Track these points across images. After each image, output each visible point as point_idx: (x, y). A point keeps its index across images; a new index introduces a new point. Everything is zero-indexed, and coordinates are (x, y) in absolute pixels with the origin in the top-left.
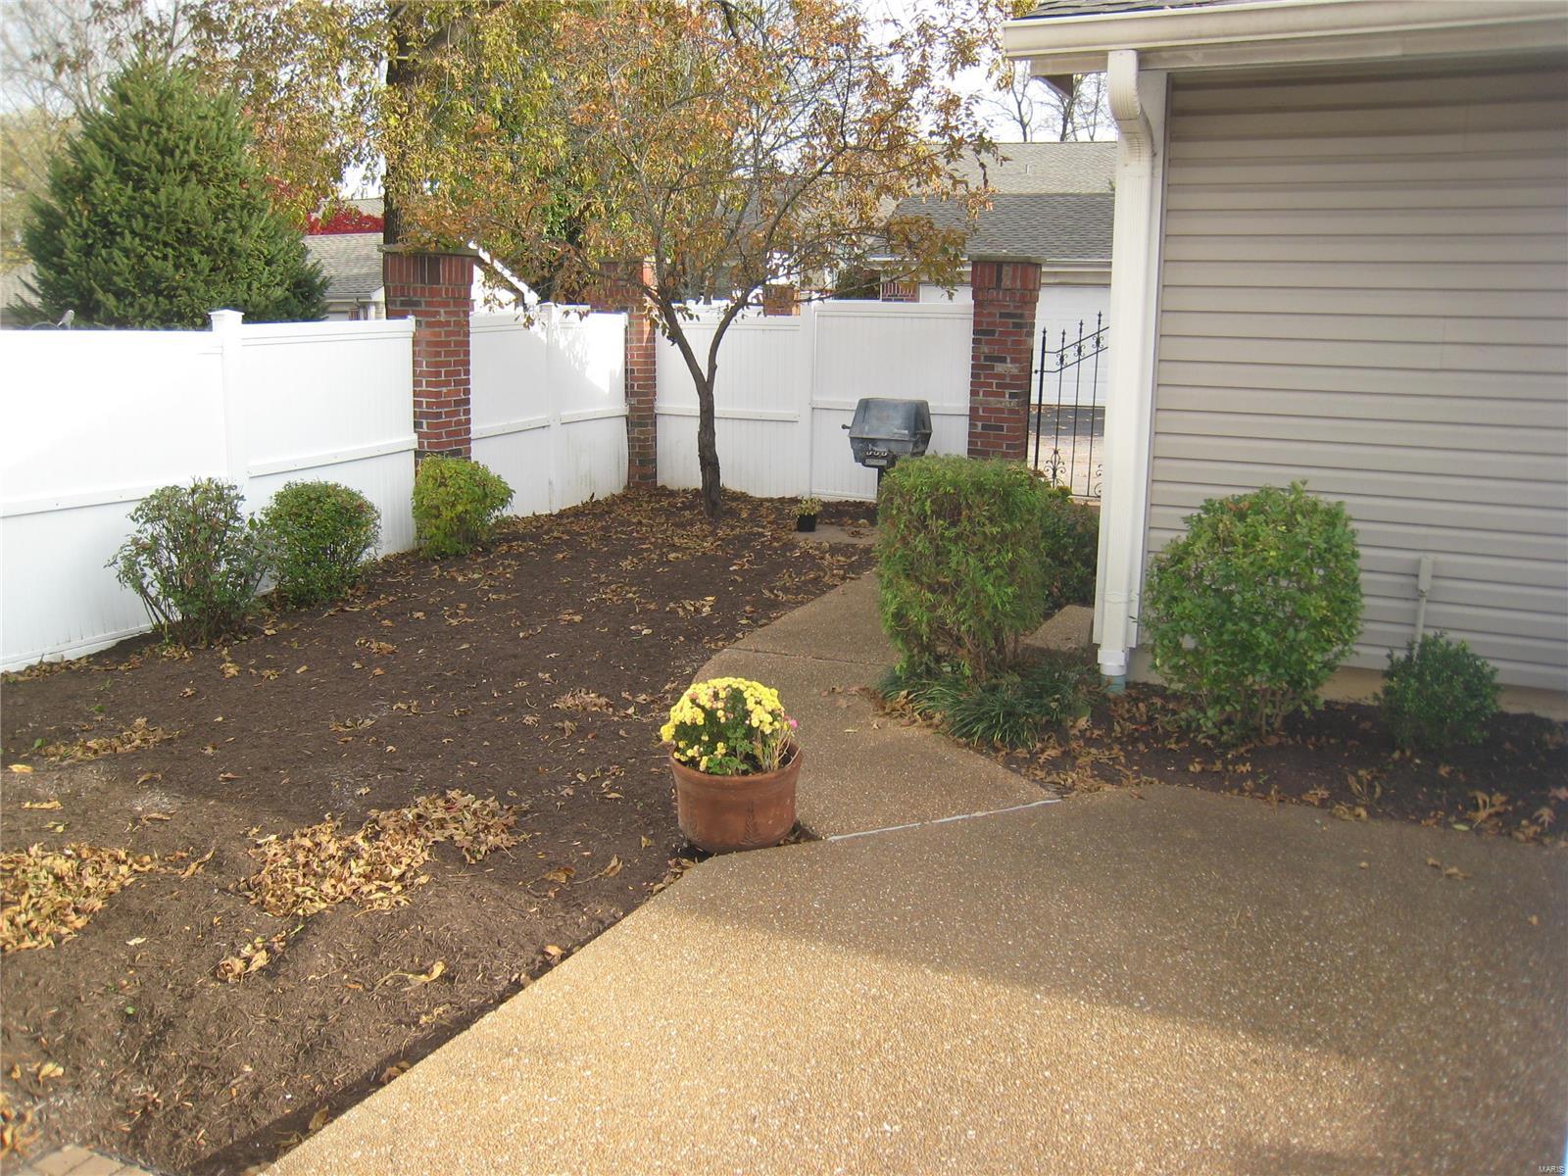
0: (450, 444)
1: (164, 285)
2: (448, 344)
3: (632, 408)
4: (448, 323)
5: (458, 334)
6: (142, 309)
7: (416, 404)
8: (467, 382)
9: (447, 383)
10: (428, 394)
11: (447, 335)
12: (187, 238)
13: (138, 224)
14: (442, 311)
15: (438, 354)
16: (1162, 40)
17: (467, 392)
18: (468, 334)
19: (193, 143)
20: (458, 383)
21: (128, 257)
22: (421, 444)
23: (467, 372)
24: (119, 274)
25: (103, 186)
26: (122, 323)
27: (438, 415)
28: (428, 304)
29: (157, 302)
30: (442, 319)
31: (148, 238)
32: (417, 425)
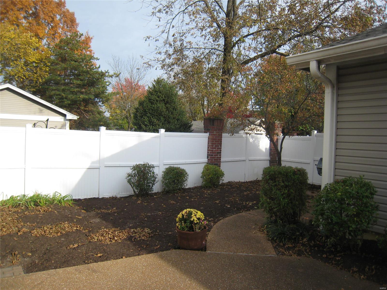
0: (215, 162)
1: (154, 124)
2: (216, 139)
3: (271, 158)
4: (216, 135)
5: (219, 137)
6: (149, 128)
7: (208, 152)
8: (221, 148)
9: (215, 148)
10: (210, 150)
11: (216, 137)
12: (160, 114)
13: (151, 111)
14: (215, 132)
15: (213, 141)
16: (321, 57)
17: (221, 150)
18: (222, 137)
19: (164, 95)
20: (218, 148)
21: (148, 118)
22: (208, 162)
23: (221, 146)
24: (146, 121)
25: (146, 104)
26: (145, 131)
27: (212, 155)
28: (212, 130)
29: (153, 127)
30: (215, 133)
31: (153, 114)
32: (208, 157)
